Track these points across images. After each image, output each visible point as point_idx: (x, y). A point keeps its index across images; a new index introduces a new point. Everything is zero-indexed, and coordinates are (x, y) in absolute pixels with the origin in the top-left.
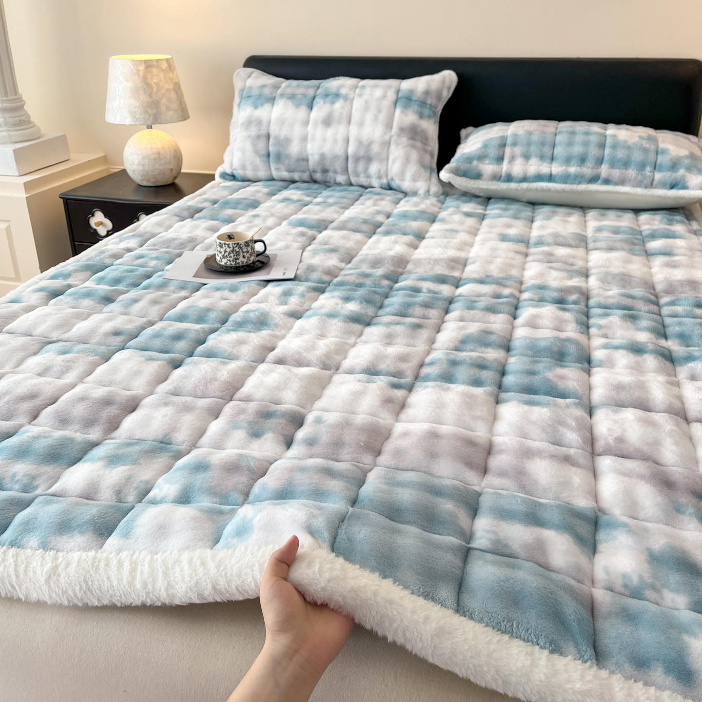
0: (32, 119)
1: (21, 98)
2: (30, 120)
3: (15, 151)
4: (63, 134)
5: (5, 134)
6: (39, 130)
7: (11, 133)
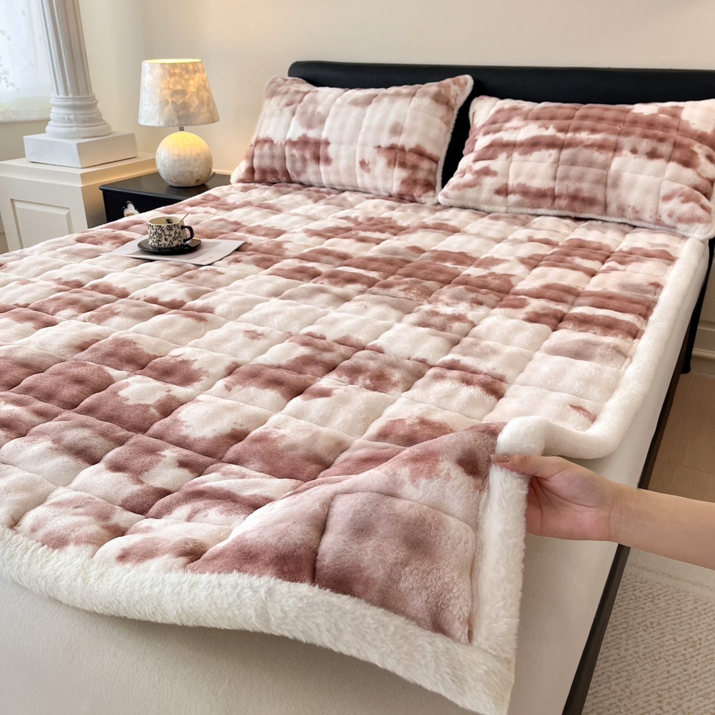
0: (104, 118)
1: (94, 97)
2: (101, 119)
3: (78, 145)
4: (132, 132)
5: (74, 129)
6: (110, 128)
7: (80, 129)
